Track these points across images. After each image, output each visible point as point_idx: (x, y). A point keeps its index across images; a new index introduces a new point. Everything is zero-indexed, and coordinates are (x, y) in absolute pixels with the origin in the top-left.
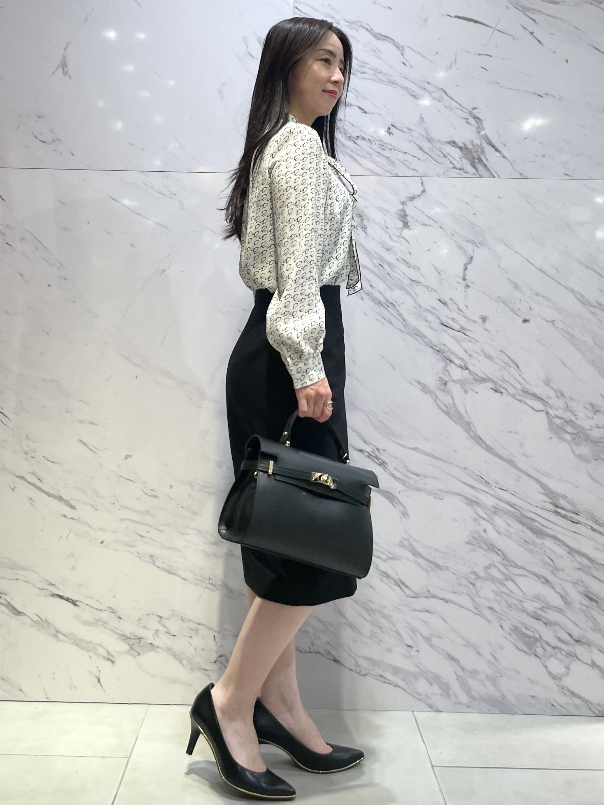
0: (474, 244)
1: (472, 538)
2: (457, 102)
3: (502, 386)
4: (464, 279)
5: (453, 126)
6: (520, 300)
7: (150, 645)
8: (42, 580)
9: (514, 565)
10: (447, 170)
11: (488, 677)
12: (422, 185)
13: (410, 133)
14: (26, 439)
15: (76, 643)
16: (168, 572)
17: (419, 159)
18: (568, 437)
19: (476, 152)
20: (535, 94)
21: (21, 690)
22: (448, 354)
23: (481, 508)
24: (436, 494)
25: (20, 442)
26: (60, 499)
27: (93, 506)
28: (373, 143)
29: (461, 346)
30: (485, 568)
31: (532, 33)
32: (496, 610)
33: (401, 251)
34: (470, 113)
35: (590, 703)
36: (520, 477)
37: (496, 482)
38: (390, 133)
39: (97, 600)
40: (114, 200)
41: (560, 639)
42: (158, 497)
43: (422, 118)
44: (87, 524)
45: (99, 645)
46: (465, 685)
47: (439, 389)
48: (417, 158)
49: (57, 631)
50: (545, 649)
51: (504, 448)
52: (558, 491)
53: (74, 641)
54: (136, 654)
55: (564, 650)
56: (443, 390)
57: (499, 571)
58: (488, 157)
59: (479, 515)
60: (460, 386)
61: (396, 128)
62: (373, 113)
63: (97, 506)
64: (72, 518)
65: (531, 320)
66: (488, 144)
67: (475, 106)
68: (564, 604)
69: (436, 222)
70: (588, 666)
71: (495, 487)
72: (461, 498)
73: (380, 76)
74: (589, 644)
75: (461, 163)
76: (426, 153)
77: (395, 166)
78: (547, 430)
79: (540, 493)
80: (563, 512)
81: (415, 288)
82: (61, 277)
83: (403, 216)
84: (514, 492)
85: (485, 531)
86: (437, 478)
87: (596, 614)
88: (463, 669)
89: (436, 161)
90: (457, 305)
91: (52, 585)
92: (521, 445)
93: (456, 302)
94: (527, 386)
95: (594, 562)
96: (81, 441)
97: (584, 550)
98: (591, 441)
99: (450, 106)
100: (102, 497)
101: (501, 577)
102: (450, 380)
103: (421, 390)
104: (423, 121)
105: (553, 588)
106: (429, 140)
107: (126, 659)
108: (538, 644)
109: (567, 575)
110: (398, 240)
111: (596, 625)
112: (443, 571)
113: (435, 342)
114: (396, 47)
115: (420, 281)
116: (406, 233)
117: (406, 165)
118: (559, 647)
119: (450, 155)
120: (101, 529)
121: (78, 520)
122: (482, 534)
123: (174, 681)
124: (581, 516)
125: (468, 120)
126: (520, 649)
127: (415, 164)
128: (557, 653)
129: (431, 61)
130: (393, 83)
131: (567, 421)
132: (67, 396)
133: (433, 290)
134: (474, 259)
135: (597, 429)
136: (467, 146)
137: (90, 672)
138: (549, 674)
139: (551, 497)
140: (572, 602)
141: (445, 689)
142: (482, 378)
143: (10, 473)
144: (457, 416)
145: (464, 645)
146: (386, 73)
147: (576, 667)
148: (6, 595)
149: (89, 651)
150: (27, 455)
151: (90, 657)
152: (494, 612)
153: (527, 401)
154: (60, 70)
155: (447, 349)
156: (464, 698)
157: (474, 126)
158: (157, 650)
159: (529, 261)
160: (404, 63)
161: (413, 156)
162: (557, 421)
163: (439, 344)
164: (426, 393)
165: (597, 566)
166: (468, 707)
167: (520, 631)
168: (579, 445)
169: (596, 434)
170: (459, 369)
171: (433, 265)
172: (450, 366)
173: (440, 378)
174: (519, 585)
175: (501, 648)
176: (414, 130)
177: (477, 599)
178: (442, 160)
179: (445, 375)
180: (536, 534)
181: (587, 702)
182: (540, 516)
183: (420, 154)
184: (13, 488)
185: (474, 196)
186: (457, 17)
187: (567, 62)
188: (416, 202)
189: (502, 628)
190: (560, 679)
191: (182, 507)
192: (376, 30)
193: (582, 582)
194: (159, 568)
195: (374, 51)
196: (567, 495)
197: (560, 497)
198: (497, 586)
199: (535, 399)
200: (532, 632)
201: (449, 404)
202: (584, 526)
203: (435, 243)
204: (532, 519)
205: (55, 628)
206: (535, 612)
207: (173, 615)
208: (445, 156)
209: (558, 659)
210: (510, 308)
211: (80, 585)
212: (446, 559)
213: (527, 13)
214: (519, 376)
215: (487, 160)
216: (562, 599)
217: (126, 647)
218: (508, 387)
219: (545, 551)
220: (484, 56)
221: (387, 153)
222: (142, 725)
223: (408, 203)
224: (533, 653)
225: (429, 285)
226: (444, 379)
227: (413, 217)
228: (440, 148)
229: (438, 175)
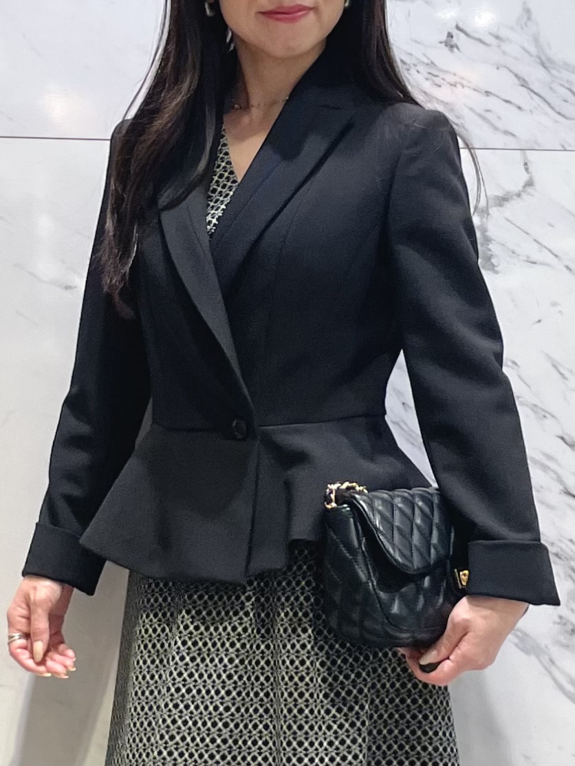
12: (527, 170)
13: (499, 46)
17: (519, 108)
28: (413, 71)
38: (452, 47)
43: (528, 11)
47: (558, 643)
48: (515, 105)
56: (568, 646)
69: (556, 256)
76: (535, 94)
89: (559, 113)
103: (516, 645)
104: (529, 18)
106: (543, 64)
117: (489, 122)
127: (510, 118)
133: (547, 415)
161: (507, 101)
163: (560, 540)
164: (526, 651)
171: (549, 357)
173: (561, 617)
176: (508, 39)
183: (521, 96)
188: (509, 209)
203: (554, 304)
223: (494, 211)
225: (539, 404)
226: (569, 621)
227: (503, 245)
228: (568, 81)
229: (563, 146)
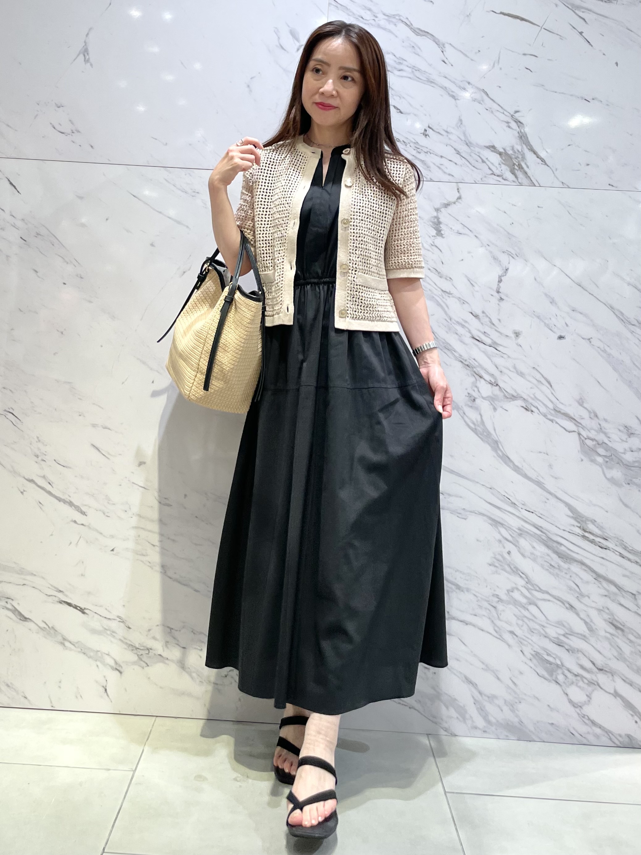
0: (510, 255)
1: (495, 561)
2: (499, 105)
3: (534, 405)
4: (498, 292)
5: (493, 130)
6: (556, 315)
7: (159, 657)
8: (50, 587)
9: (538, 589)
10: (485, 177)
11: (505, 701)
12: (458, 192)
13: (447, 136)
14: (37, 442)
15: (83, 651)
16: (179, 582)
17: (456, 164)
18: (600, 460)
19: (517, 158)
20: (582, 98)
21: (26, 698)
22: (479, 369)
23: (506, 529)
24: (460, 514)
25: (31, 444)
26: (71, 504)
27: (104, 514)
28: (408, 146)
29: (492, 362)
30: (508, 591)
31: (581, 33)
32: (517, 634)
33: (432, 260)
34: (512, 116)
35: (611, 733)
36: (548, 499)
37: (523, 503)
38: (426, 135)
39: (106, 609)
40: (134, 196)
41: (582, 667)
42: (171, 505)
43: (461, 120)
44: (97, 530)
45: (107, 654)
46: (482, 710)
47: (467, 405)
48: (454, 162)
49: (64, 639)
50: (566, 676)
51: (533, 469)
52: (586, 514)
53: (82, 650)
54: (145, 665)
55: (586, 678)
56: (472, 407)
57: (522, 594)
58: (528, 164)
59: (503, 537)
60: (490, 403)
61: (433, 130)
62: (409, 114)
63: (108, 513)
64: (82, 525)
65: (566, 337)
66: (529, 149)
67: (517, 109)
68: (588, 632)
69: (471, 231)
70: (611, 695)
71: (522, 508)
72: (485, 518)
73: (417, 74)
74: (612, 673)
75: (500, 170)
76: (463, 157)
77: (430, 170)
78: (578, 451)
79: (567, 516)
80: (591, 537)
81: (446, 300)
82: (77, 276)
83: (437, 223)
84: (541, 514)
85: (509, 553)
86: (461, 497)
87: (621, 642)
88: (480, 693)
89: (474, 167)
90: (490, 318)
91: (60, 591)
92: (550, 466)
93: (489, 315)
94: (561, 406)
95: (621, 590)
96: (94, 446)
97: (611, 577)
98: (624, 464)
99: (491, 108)
100: (114, 504)
101: (524, 601)
102: (479, 396)
104: (461, 124)
105: (578, 614)
106: (467, 144)
107: (134, 669)
108: (560, 671)
109: (593, 601)
110: (430, 249)
111: (621, 654)
112: (464, 592)
113: (465, 356)
114: (436, 44)
115: (451, 292)
116: (439, 241)
117: (442, 170)
118: (581, 675)
119: (488, 160)
120: (112, 537)
121: (89, 527)
122: (506, 556)
123: (183, 694)
124: (610, 542)
125: (510, 124)
126: (540, 674)
127: (451, 168)
128: (578, 680)
129: (472, 60)
130: (431, 82)
131: (600, 442)
132: (81, 399)
133: (465, 302)
134: (509, 271)
135: (631, 452)
136: (507, 151)
137: (97, 682)
138: (569, 702)
139: (579, 521)
140: (596, 629)
141: (462, 713)
142: (513, 396)
143: (20, 475)
144: (485, 434)
145: (482, 668)
146: (424, 71)
147: (598, 695)
148: (13, 600)
149: (96, 661)
150: (38, 458)
151: (97, 666)
152: (514, 636)
153: (559, 421)
154: (81, 56)
155: (477, 364)
156: (480, 722)
157: (515, 130)
158: (167, 661)
159: (567, 275)
160: (444, 61)
161: (450, 161)
162: (589, 442)
163: (469, 359)
165: (624, 593)
166: (485, 732)
167: (541, 657)
168: (611, 468)
169: (629, 457)
170: (489, 385)
171: (466, 276)
172: (480, 381)
173: (469, 394)
174: (542, 610)
175: (521, 673)
176: (451, 133)
177: (498, 623)
178: (480, 165)
179: (474, 391)
180: (562, 558)
181: (607, 732)
182: (567, 540)
183: (457, 159)
184: (23, 491)
185: (513, 205)
186: (502, 13)
187: (617, 65)
188: (450, 209)
189: (523, 653)
190: (581, 707)
191: (196, 517)
192: (416, 25)
193: (608, 609)
194: (171, 578)
195: (413, 47)
196: (596, 520)
197: (589, 521)
198: (520, 611)
199: (567, 418)
200: (554, 658)
201: (477, 421)
202: (613, 552)
203: (469, 252)
204: (558, 543)
205: (62, 636)
206: (558, 638)
207: (184, 627)
208: (483, 161)
209: (580, 687)
210: (545, 323)
211: (89, 593)
212: (467, 580)
213: (577, 11)
214: (551, 395)
215: (528, 167)
216: (586, 625)
217: (135, 658)
218: (540, 405)
219: (571, 576)
220: (529, 56)
221: (422, 156)
222: (149, 737)
223: (443, 210)
224: (554, 680)
225: (461, 297)
226: (472, 395)
227: (447, 225)
228: (478, 152)
229: (475, 181)
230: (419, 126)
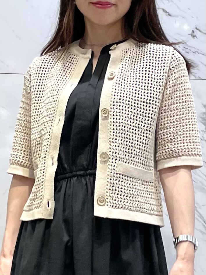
38: (194, 36)
61: (200, 31)
62: (177, 16)
230: (187, 28)
